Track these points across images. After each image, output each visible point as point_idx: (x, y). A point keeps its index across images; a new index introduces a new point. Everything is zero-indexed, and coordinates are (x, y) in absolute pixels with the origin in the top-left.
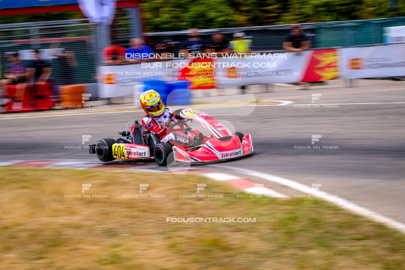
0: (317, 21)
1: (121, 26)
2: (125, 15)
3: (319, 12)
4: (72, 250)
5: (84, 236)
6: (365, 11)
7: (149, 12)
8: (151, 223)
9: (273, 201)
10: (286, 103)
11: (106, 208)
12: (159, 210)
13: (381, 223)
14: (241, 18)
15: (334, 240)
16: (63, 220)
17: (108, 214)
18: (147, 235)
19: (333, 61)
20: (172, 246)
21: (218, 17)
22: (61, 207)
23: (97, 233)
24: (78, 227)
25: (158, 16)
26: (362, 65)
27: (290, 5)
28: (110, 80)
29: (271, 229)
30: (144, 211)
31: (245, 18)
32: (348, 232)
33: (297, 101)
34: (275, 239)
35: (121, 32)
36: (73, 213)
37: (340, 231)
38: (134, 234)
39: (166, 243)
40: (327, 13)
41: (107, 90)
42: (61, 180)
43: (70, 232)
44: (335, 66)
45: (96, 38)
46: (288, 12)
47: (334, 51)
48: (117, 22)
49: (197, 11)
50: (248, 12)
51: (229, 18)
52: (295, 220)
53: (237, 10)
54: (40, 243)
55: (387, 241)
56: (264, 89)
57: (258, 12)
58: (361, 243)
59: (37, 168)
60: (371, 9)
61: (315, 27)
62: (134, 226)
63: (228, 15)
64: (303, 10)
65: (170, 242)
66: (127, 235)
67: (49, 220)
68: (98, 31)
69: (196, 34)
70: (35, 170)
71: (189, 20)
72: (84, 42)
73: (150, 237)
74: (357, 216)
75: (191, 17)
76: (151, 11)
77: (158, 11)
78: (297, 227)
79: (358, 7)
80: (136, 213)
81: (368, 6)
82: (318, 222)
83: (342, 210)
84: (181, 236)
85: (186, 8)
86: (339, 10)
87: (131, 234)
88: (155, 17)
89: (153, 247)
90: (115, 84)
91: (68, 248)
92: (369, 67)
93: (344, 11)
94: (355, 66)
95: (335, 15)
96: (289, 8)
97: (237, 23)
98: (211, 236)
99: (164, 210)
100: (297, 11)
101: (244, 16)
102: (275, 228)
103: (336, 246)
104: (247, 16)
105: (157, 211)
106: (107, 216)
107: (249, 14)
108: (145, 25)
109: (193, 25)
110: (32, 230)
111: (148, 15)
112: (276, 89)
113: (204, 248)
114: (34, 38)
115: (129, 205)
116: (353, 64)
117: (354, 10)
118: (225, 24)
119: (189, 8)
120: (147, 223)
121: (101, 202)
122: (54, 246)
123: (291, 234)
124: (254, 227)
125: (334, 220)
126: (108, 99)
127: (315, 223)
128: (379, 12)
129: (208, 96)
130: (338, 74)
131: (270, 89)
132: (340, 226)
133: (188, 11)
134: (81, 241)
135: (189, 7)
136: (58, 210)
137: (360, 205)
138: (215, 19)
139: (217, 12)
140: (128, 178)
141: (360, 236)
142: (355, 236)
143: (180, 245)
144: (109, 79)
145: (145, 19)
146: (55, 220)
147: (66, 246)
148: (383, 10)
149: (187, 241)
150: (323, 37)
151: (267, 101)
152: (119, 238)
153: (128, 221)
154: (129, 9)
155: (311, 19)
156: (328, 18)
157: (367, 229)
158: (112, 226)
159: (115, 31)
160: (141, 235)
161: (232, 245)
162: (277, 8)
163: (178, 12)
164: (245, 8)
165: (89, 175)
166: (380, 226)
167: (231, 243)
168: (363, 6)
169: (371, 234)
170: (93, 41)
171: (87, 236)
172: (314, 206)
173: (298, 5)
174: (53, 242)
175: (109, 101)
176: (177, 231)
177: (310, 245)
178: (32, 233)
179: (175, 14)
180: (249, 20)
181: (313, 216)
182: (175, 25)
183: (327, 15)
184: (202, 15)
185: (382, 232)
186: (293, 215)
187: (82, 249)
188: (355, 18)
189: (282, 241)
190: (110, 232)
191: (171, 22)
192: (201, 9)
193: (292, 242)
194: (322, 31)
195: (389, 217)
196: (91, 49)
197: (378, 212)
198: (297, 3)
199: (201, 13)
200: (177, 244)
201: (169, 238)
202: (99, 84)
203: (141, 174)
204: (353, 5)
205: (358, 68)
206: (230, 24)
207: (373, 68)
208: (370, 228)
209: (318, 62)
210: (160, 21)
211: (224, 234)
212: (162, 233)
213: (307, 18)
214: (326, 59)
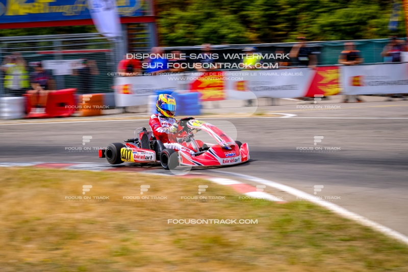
0: (322, 40)
1: (138, 40)
2: (142, 29)
3: (325, 31)
4: (86, 243)
5: (97, 230)
6: (369, 31)
7: (165, 27)
8: (158, 221)
9: (271, 204)
10: (289, 116)
11: (118, 207)
12: (166, 209)
13: (367, 227)
14: (252, 35)
15: (324, 240)
16: (78, 216)
17: (119, 212)
18: (154, 231)
19: (336, 78)
20: (176, 242)
21: (230, 33)
22: (76, 205)
23: (109, 229)
24: (92, 223)
25: (173, 32)
26: (364, 83)
27: (298, 24)
28: (126, 90)
29: (267, 229)
30: (152, 210)
31: (255, 35)
32: (337, 233)
33: (299, 114)
34: (270, 238)
35: (138, 45)
36: (88, 210)
37: (330, 233)
38: (142, 230)
39: (171, 239)
40: (332, 32)
41: (122, 100)
42: (78, 180)
43: (84, 227)
44: (337, 83)
45: (114, 51)
46: (296, 31)
47: (337, 69)
48: (135, 37)
49: (210, 27)
50: (258, 29)
51: (240, 35)
52: (289, 221)
53: (248, 27)
54: (57, 235)
55: (372, 243)
56: (270, 103)
57: (267, 29)
58: (348, 243)
59: (56, 169)
60: (375, 29)
61: (320, 46)
62: (143, 223)
63: (239, 32)
64: (310, 29)
65: (175, 238)
66: (136, 231)
67: (66, 215)
68: (116, 44)
69: (208, 49)
70: (54, 171)
71: (202, 36)
72: (103, 54)
73: (157, 234)
74: (346, 220)
75: (204, 34)
76: (167, 26)
77: (173, 27)
78: (291, 228)
79: (363, 27)
80: (145, 212)
81: (372, 27)
82: (310, 224)
83: (333, 214)
84: (185, 234)
85: (200, 25)
86: (344, 30)
87: (139, 230)
88: (171, 33)
89: (159, 243)
90: (130, 93)
91: (82, 241)
92: (369, 84)
93: (349, 30)
94: (357, 83)
95: (340, 34)
96: (297, 27)
97: (247, 40)
98: (212, 234)
99: (170, 210)
100: (305, 30)
101: (254, 33)
102: (271, 228)
103: (325, 246)
104: (257, 33)
105: (165, 210)
106: (118, 214)
107: (259, 32)
108: (161, 40)
109: (207, 40)
110: (51, 224)
111: (164, 30)
112: (281, 103)
113: (205, 244)
114: (57, 49)
115: (140, 204)
116: (354, 81)
117: (358, 30)
118: (236, 41)
119: (203, 25)
120: (155, 221)
121: (113, 201)
122: (70, 239)
123: (285, 235)
124: (252, 227)
125: (325, 223)
126: (124, 108)
127: (308, 225)
128: (381, 32)
129: (217, 107)
130: (340, 90)
131: (276, 103)
132: (330, 228)
133: (202, 28)
134: (94, 235)
135: (202, 23)
136: (74, 208)
137: (350, 211)
138: (227, 36)
139: (229, 29)
140: (139, 180)
141: (347, 238)
142: (342, 237)
143: (184, 241)
144: (124, 89)
145: (161, 34)
146: (71, 216)
147: (81, 239)
148: (385, 31)
149: (191, 237)
150: (328, 54)
151: (272, 113)
152: (128, 233)
153: (137, 219)
154: (146, 25)
155: (317, 38)
156: (333, 37)
157: (354, 231)
158: (123, 222)
159: (132, 44)
160: (149, 231)
161: (231, 242)
162: (286, 27)
163: (192, 28)
164: (255, 26)
165: (104, 176)
166: (367, 229)
167: (230, 240)
168: (367, 27)
169: (358, 236)
170: (112, 54)
171: (100, 230)
172: (307, 210)
173: (306, 24)
174: (69, 235)
175: (125, 110)
176: (182, 228)
177: (302, 244)
178: (50, 226)
179: (189, 30)
180: (259, 37)
181: (306, 218)
182: (189, 40)
183: (332, 34)
184: (214, 32)
185: (367, 234)
186: (288, 217)
187: (95, 242)
188: (360, 37)
189: (276, 240)
190: (121, 228)
191: (185, 37)
192: (214, 26)
193: (285, 241)
194: (327, 49)
195: (374, 221)
196: (110, 60)
197: (365, 216)
198: (305, 22)
199: (213, 30)
200: (181, 240)
201: (174, 234)
202: (116, 94)
203: (151, 177)
204: (358, 26)
205: (359, 85)
206: (241, 41)
207: (373, 85)
208: (357, 231)
209: (322, 78)
210: (175, 36)
211: (225, 232)
212: (168, 230)
213: (313, 37)
214: (329, 75)
